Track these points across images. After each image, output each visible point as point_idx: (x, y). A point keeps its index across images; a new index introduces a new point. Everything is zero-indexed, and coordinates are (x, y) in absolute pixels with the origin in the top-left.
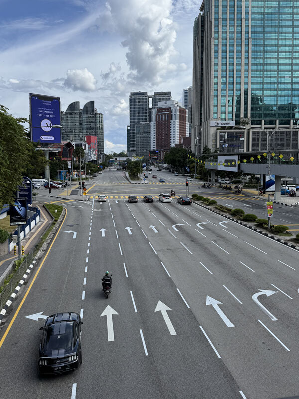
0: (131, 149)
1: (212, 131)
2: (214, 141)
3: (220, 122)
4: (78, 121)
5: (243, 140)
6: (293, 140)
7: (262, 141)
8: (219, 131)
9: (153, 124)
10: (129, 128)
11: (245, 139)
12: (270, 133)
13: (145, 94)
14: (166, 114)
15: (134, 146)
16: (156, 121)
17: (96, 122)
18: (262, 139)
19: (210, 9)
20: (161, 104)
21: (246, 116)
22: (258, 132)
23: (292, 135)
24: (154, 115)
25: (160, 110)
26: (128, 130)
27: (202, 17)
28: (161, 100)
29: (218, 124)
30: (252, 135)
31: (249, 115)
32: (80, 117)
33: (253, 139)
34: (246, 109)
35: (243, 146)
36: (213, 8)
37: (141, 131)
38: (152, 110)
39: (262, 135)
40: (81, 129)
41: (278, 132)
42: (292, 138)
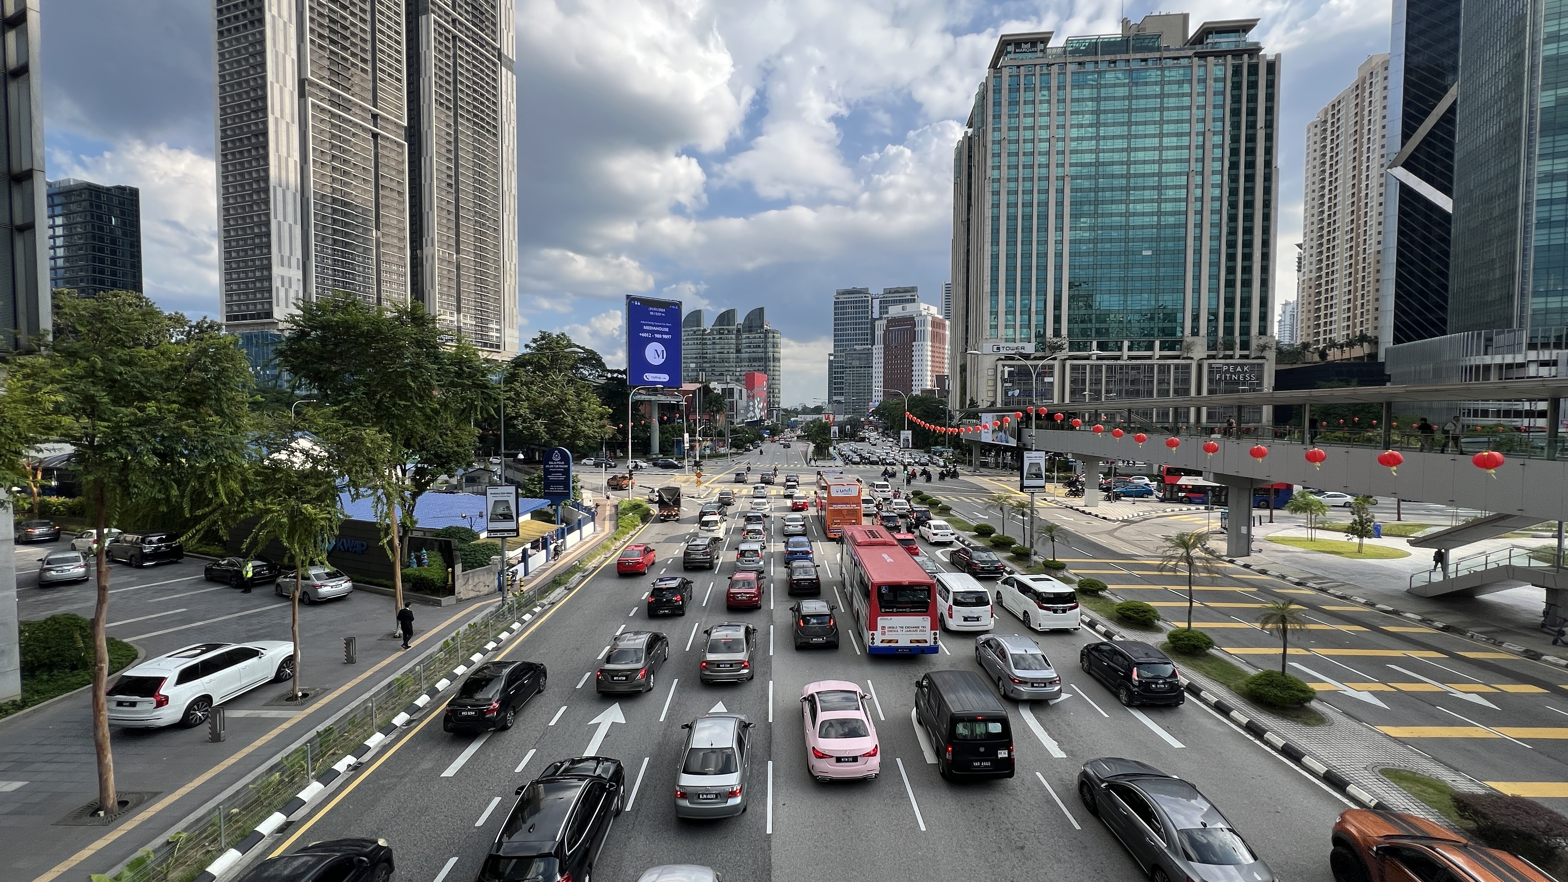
0: (835, 398)
1: (987, 363)
2: (991, 383)
3: (1002, 344)
4: (733, 346)
5: (1052, 383)
6: (1160, 382)
7: (1091, 384)
8: (1001, 363)
9: (878, 351)
10: (832, 358)
11: (1056, 379)
12: (1109, 367)
13: (864, 291)
14: (904, 330)
15: (842, 394)
16: (884, 343)
17: (766, 348)
18: (1091, 380)
19: (983, 122)
20: (895, 311)
21: (1057, 333)
22: (1084, 367)
23: (1159, 373)
24: (879, 333)
25: (892, 322)
26: (830, 362)
27: (970, 138)
28: (895, 302)
29: (998, 349)
30: (1071, 373)
31: (1064, 332)
32: (737, 338)
33: (1072, 382)
34: (1057, 319)
35: (1052, 395)
36: (990, 119)
37: (856, 363)
38: (877, 323)
39: (1091, 373)
40: (739, 360)
41: (1127, 366)
42: (1159, 380)
